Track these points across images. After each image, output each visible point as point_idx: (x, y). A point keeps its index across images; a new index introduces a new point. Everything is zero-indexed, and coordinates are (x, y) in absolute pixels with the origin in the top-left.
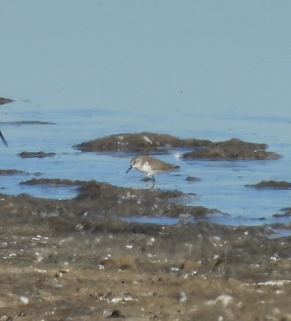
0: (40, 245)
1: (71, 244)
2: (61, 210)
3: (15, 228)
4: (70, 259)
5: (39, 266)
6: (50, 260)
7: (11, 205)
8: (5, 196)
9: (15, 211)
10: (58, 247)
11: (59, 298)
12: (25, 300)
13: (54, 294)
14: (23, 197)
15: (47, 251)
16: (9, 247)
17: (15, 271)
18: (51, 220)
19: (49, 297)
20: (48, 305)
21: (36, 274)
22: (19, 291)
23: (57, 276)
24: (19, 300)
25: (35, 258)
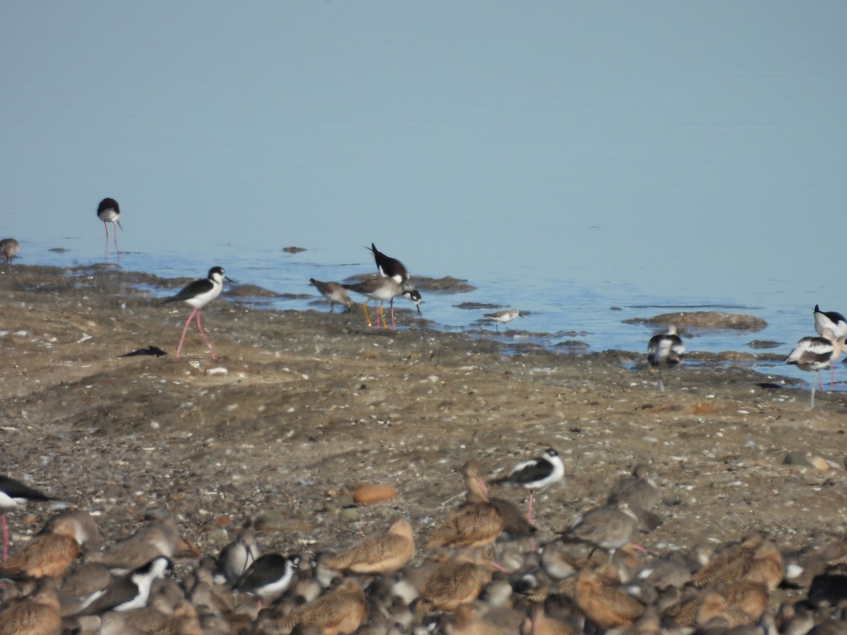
0: (319, 342)
1: (339, 342)
2: (333, 320)
3: (303, 330)
4: (337, 351)
5: (317, 356)
6: (326, 352)
7: (300, 317)
8: (297, 311)
9: (303, 321)
10: (331, 344)
11: (328, 376)
12: (306, 377)
13: (325, 373)
14: (309, 312)
15: (322, 346)
16: (299, 343)
17: (300, 358)
18: (327, 326)
19: (322, 375)
20: (320, 381)
21: (313, 361)
22: (302, 370)
23: (327, 363)
24: (302, 377)
25: (314, 350)
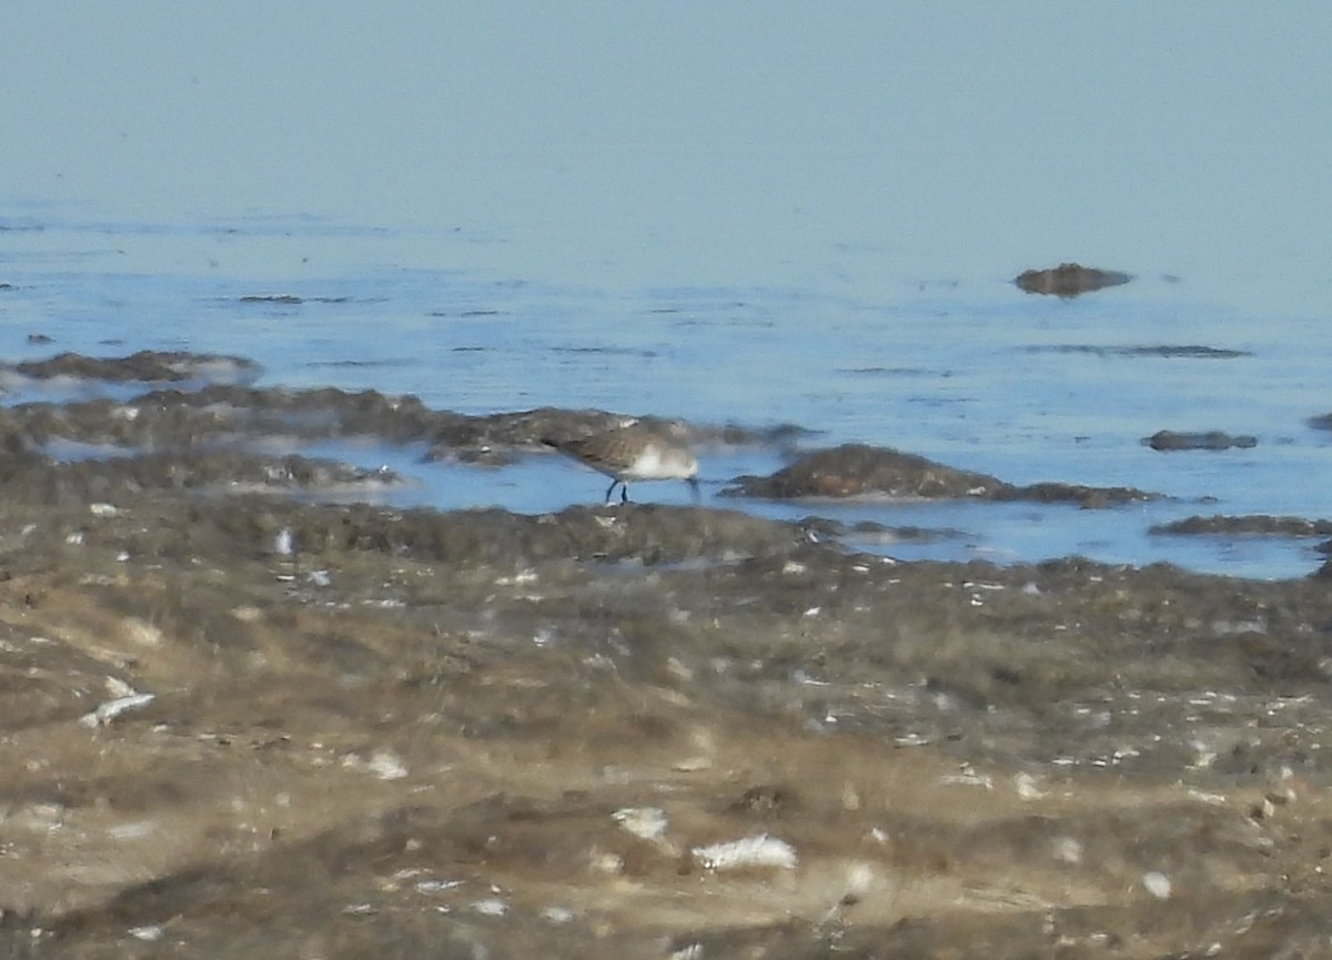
0: (1211, 718)
1: (1302, 714)
2: (1271, 614)
3: (1136, 668)
4: (1298, 758)
5: (1202, 782)
6: (1239, 765)
7: (1121, 594)
8: (1104, 569)
9: (1135, 614)
10: (1264, 722)
11: (1259, 881)
12: (1159, 886)
13: (1245, 868)
14: (1160, 574)
15: (1226, 736)
16: (1116, 728)
17: (1129, 799)
18: (1245, 644)
19: (1231, 878)
20: (1226, 903)
21: (1191, 809)
22: (1143, 854)
23: (1258, 813)
24: (1142, 888)
25: (1190, 757)
